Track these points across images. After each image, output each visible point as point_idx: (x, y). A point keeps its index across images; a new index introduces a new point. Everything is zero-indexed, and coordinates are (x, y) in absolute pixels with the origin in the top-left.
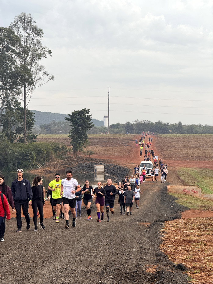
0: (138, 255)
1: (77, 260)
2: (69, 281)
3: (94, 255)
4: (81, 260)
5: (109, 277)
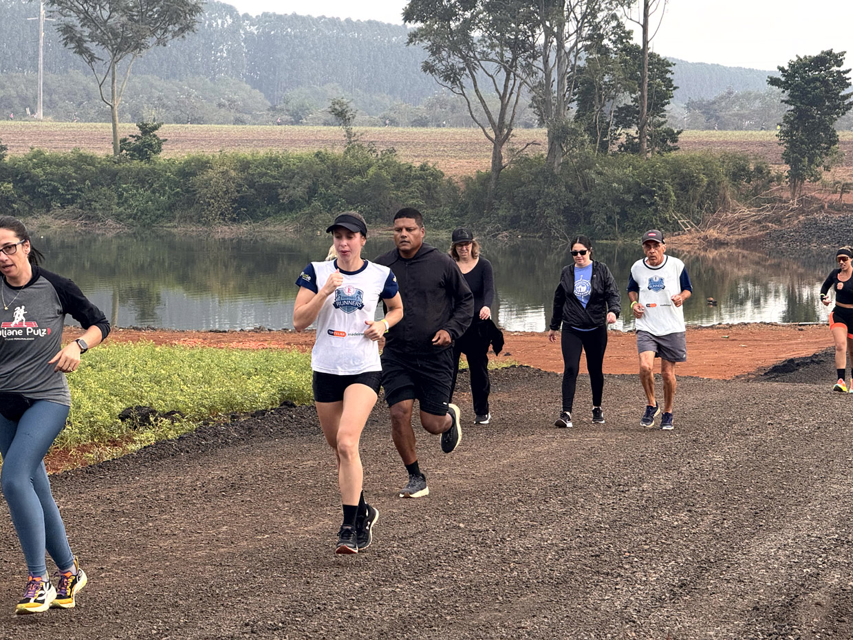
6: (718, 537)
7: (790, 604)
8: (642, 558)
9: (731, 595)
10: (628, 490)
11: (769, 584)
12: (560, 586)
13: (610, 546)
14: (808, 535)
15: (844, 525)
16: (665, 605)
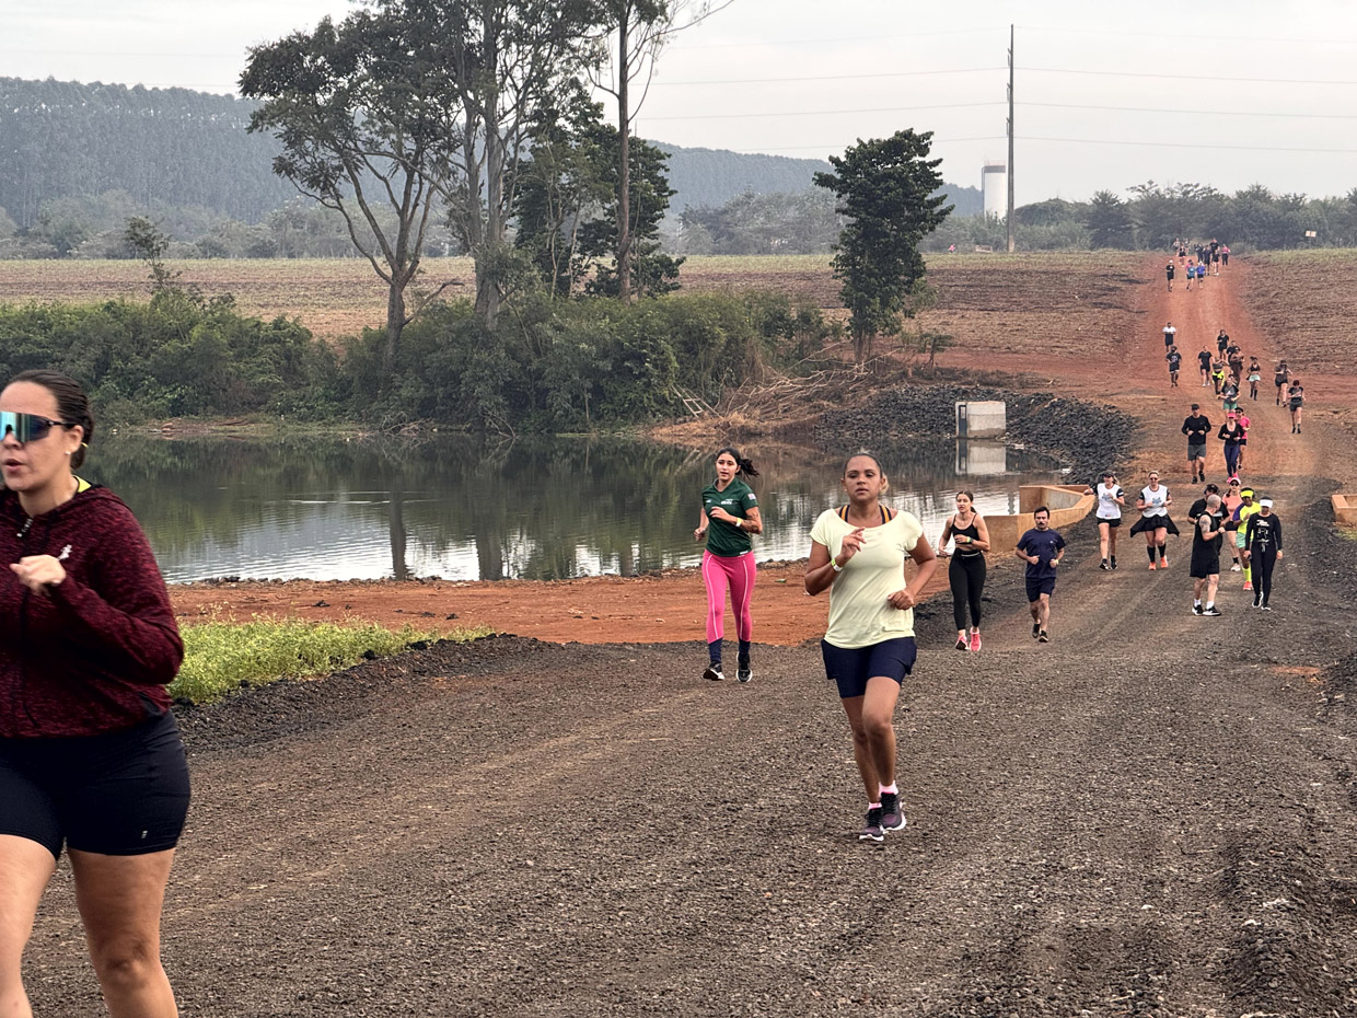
0: (1345, 808)
1: (1082, 830)
2: (1097, 917)
3: (1144, 806)
4: (1098, 829)
5: (1275, 903)
7: (1013, 950)
8: (790, 898)
9: (927, 942)
10: (741, 809)
11: (974, 926)
12: (694, 938)
13: (742, 885)
14: (1007, 861)
15: (1050, 847)
16: (843, 957)
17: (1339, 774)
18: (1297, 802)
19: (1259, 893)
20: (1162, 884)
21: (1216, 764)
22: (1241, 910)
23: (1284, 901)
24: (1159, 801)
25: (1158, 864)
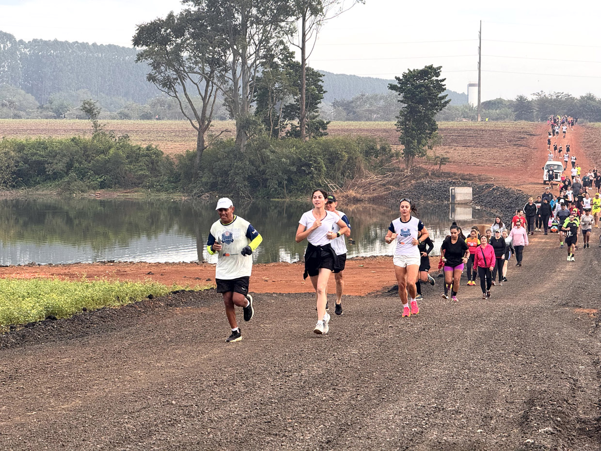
0: (594, 379)
1: (459, 389)
2: (453, 436)
3: (493, 377)
4: (467, 389)
5: (545, 430)
6: (353, 407)
8: (300, 423)
10: (291, 375)
11: (388, 440)
12: (242, 444)
13: (278, 415)
14: (416, 405)
15: (440, 397)
17: (594, 362)
18: (570, 376)
19: (538, 424)
20: (491, 418)
21: (534, 356)
22: (527, 433)
23: (550, 429)
24: (501, 375)
25: (492, 407)
